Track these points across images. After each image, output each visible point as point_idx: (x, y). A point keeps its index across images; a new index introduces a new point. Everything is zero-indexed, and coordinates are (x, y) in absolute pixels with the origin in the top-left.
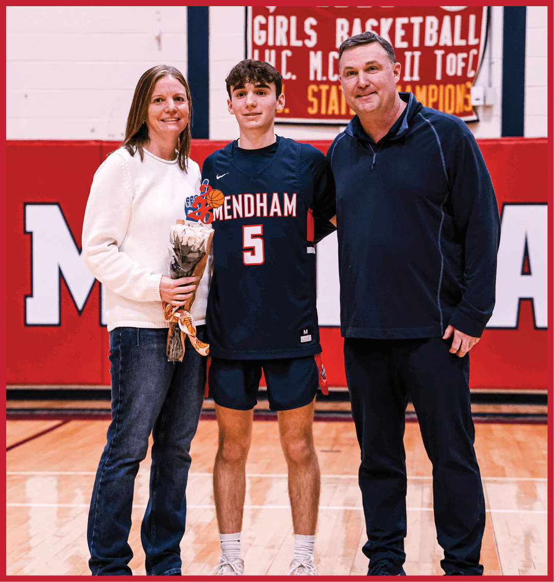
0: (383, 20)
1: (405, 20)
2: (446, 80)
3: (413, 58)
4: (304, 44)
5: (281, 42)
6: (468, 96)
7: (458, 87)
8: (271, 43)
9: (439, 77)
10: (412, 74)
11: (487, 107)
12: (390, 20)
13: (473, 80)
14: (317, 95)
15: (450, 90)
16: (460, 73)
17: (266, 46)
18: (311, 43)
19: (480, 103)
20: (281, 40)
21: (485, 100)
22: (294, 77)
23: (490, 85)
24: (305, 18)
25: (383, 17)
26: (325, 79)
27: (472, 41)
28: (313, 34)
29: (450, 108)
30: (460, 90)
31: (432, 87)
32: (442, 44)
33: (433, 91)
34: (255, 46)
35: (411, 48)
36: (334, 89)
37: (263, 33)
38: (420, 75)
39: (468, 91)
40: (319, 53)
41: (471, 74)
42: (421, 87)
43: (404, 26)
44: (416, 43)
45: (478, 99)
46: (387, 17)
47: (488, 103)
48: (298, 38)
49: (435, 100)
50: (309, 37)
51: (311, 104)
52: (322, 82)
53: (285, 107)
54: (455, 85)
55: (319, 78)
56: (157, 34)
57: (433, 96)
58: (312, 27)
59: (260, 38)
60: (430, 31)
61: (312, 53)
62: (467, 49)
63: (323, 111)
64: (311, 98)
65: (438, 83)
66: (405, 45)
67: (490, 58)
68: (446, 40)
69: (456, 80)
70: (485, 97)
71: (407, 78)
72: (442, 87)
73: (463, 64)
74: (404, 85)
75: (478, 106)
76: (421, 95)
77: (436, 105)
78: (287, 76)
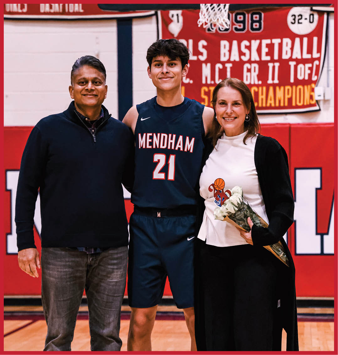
0: (253, 42)
1: (268, 41)
2: (298, 82)
3: (274, 67)
4: (198, 58)
6: (312, 94)
7: (306, 87)
9: (292, 80)
10: (273, 79)
11: (326, 101)
12: (258, 42)
13: (316, 82)
15: (300, 89)
16: (307, 78)
18: (203, 58)
19: (321, 98)
21: (324, 96)
22: (191, 82)
23: (328, 86)
24: (199, 41)
25: (253, 39)
26: (213, 82)
27: (315, 55)
28: (205, 52)
29: (300, 102)
30: (307, 89)
31: (287, 87)
32: (294, 57)
33: (288, 90)
35: (273, 61)
38: (279, 79)
39: (313, 90)
40: (209, 65)
41: (314, 78)
42: (280, 88)
43: (267, 46)
44: (276, 57)
45: (319, 96)
46: (255, 39)
47: (326, 98)
48: (194, 55)
49: (290, 96)
50: (202, 54)
51: (203, 100)
52: (211, 85)
54: (303, 86)
55: (209, 82)
56: (96, 52)
57: (288, 94)
58: (204, 47)
60: (286, 48)
61: (204, 65)
62: (312, 60)
64: (203, 96)
65: (291, 85)
66: (268, 58)
67: (328, 67)
68: (297, 54)
69: (304, 83)
70: (324, 94)
71: (270, 81)
72: (294, 87)
73: (309, 72)
74: (268, 86)
75: (320, 100)
76: (280, 93)
77: (290, 100)
78: (186, 81)
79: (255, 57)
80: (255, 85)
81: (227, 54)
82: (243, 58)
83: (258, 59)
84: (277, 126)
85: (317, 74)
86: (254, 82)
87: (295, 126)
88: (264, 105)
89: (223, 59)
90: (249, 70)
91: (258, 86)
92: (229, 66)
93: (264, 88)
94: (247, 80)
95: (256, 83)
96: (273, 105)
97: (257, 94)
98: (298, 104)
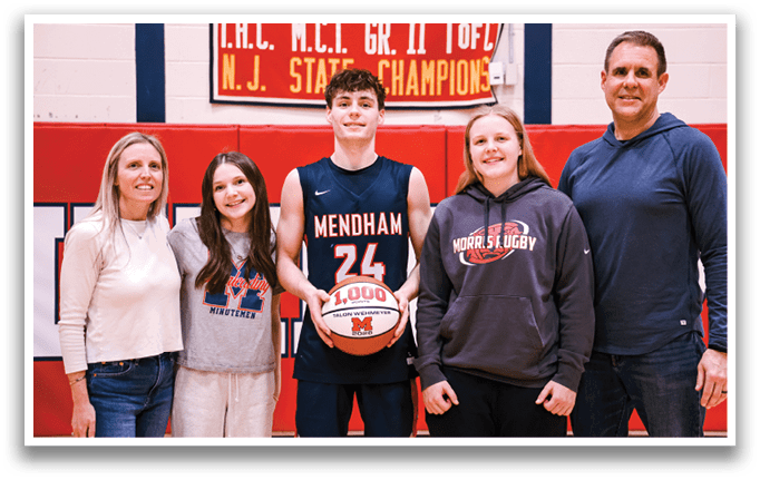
2: (458, 54)
6: (484, 74)
7: (472, 62)
9: (449, 50)
10: (416, 47)
11: (508, 87)
13: (491, 54)
14: (301, 69)
15: (463, 66)
16: (474, 47)
19: (500, 81)
21: (505, 79)
22: (272, 47)
23: (511, 61)
26: (310, 49)
29: (463, 89)
30: (475, 66)
31: (441, 62)
33: (443, 66)
36: (322, 62)
38: (426, 48)
39: (486, 68)
41: (488, 47)
42: (428, 63)
45: (496, 78)
47: (508, 83)
49: (445, 78)
51: (294, 81)
52: (307, 54)
53: (260, 85)
54: (469, 62)
55: (303, 49)
57: (443, 74)
63: (309, 90)
64: (293, 73)
65: (448, 58)
67: (510, 28)
69: (469, 55)
70: (505, 76)
71: (411, 51)
72: (453, 62)
73: (478, 36)
74: (408, 59)
75: (496, 86)
76: (428, 72)
77: (446, 84)
78: (263, 46)
80: (384, 56)
84: (422, 130)
85: (492, 39)
86: (383, 50)
87: (453, 131)
88: (401, 93)
90: (374, 30)
91: (390, 58)
93: (401, 63)
94: (371, 47)
95: (387, 52)
96: (416, 93)
97: (388, 72)
98: (461, 93)
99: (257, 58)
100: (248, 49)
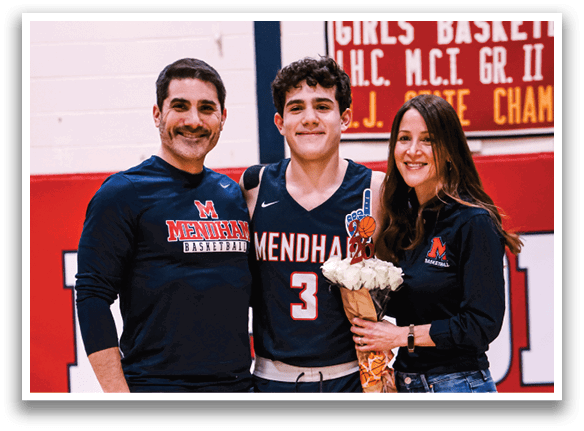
3: (533, 52)
4: (398, 41)
5: (370, 39)
8: (357, 42)
10: (533, 73)
17: (351, 46)
18: (406, 40)
20: (370, 38)
22: (387, 83)
26: (425, 83)
28: (410, 29)
34: (338, 46)
35: (531, 40)
37: (347, 30)
38: (542, 74)
40: (418, 52)
42: (545, 88)
48: (391, 34)
50: (404, 33)
52: (422, 88)
53: (378, 119)
55: (419, 82)
56: (217, 36)
59: (343, 36)
61: (408, 52)
66: (523, 36)
71: (527, 77)
74: (524, 86)
76: (546, 97)
78: (378, 81)
79: (499, 35)
80: (500, 85)
81: (450, 31)
82: (478, 37)
83: (504, 38)
86: (499, 79)
88: (518, 121)
89: (442, 40)
90: (489, 59)
91: (506, 86)
92: (453, 52)
93: (518, 90)
94: (486, 76)
95: (503, 80)
96: (534, 120)
97: (504, 101)
99: (373, 96)
100: (364, 87)
